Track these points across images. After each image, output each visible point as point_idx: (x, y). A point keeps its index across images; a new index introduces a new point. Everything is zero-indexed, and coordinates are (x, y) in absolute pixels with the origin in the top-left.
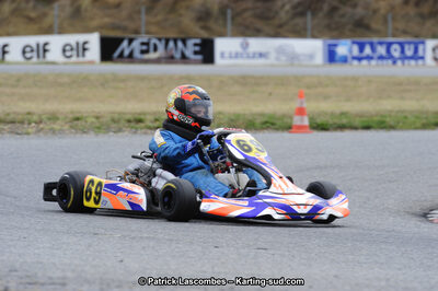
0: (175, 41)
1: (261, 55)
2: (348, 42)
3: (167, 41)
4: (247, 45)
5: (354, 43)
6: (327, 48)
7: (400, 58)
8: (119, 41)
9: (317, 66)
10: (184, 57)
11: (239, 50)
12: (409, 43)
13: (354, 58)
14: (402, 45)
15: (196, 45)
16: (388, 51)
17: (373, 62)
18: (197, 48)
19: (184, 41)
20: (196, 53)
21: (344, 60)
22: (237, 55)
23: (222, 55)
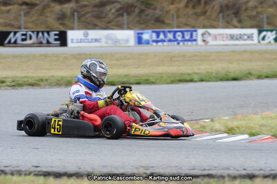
0: (43, 32)
1: (96, 40)
3: (38, 33)
4: (87, 34)
5: (153, 32)
6: (137, 36)
7: (182, 41)
9: (131, 47)
10: (48, 42)
11: (84, 38)
12: (187, 31)
13: (154, 41)
14: (182, 32)
15: (55, 35)
16: (174, 37)
17: (165, 44)
18: (57, 37)
19: (48, 33)
20: (56, 40)
21: (148, 43)
22: (81, 41)
23: (72, 41)
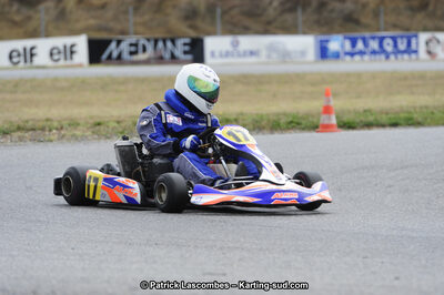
0: (164, 41)
1: (252, 53)
2: (340, 37)
3: (156, 42)
4: (238, 43)
5: (345, 38)
6: (318, 44)
7: (393, 53)
8: (107, 43)
9: (309, 63)
10: (173, 57)
11: (229, 48)
12: (402, 37)
13: (347, 54)
14: (394, 39)
15: (185, 44)
16: (381, 45)
17: (366, 57)
18: (187, 48)
19: (173, 41)
20: (185, 53)
21: (337, 56)
22: (227, 54)
23: (213, 54)
